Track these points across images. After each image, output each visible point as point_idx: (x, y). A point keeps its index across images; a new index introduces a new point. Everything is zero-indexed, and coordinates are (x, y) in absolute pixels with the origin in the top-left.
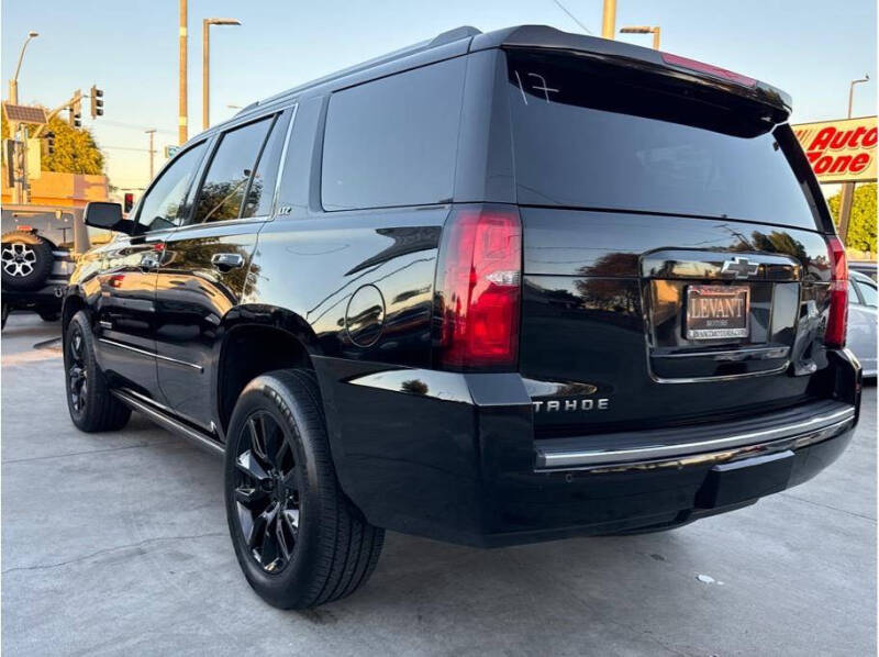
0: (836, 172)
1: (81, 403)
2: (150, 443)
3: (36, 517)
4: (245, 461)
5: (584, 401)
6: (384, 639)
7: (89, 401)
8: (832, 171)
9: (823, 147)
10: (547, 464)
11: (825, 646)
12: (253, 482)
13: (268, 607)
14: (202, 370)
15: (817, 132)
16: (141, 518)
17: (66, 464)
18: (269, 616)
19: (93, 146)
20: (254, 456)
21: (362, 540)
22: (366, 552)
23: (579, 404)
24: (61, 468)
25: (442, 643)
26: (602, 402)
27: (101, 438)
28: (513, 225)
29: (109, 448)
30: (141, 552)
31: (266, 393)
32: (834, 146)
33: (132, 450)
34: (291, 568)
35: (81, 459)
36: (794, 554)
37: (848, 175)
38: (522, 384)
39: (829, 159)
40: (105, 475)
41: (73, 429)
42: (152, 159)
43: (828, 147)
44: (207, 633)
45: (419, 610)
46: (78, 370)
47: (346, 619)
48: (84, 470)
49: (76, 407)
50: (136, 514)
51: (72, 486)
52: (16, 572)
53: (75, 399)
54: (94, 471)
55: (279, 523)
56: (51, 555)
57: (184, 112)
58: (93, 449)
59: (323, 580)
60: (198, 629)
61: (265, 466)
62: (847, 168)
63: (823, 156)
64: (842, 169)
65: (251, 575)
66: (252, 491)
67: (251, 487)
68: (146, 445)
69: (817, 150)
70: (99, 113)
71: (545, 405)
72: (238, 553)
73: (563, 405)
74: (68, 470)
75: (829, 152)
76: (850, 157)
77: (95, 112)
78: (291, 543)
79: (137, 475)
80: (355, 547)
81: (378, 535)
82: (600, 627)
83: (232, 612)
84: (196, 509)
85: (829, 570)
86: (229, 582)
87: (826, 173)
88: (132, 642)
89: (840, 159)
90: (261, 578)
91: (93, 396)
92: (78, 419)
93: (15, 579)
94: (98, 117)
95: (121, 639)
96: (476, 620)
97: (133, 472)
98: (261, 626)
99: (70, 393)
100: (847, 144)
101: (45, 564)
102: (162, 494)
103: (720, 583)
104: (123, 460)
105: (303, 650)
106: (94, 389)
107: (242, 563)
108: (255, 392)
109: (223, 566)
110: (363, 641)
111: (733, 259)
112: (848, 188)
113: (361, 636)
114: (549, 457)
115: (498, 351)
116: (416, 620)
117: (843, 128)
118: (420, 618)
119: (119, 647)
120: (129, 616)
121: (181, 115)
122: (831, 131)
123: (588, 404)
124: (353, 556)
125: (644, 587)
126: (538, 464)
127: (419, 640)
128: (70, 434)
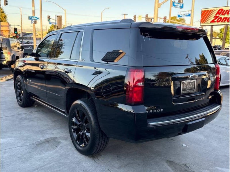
0: (223, 22)
1: (21, 100)
2: (41, 110)
3: (18, 132)
4: (74, 120)
5: (158, 110)
6: (110, 162)
7: (24, 100)
8: (222, 21)
9: (219, 15)
10: (150, 125)
11: (211, 161)
12: (76, 125)
13: (82, 155)
14: (61, 97)
15: (218, 10)
16: (44, 132)
17: (20, 117)
18: (82, 157)
19: (3, 12)
20: (76, 119)
21: (105, 140)
22: (105, 143)
23: (157, 111)
24: (19, 118)
25: (123, 163)
26: (162, 110)
27: (27, 109)
28: (142, 72)
29: (30, 112)
30: (48, 141)
31: (80, 105)
32: (223, 14)
33: (36, 112)
34: (88, 146)
35: (24, 115)
36: (205, 138)
37: (226, 23)
38: (144, 107)
39: (221, 18)
40: (32, 120)
41: (18, 106)
42: (21, 16)
43: (221, 14)
44: (69, 161)
45: (117, 154)
46: (19, 91)
47: (100, 157)
48: (26, 119)
49: (19, 101)
50: (43, 131)
51: (24, 124)
52: (18, 147)
53: (19, 98)
54: (28, 119)
55: (84, 135)
56: (25, 143)
57: (34, 6)
58: (26, 112)
59: (96, 149)
60: (66, 160)
61: (79, 121)
62: (226, 21)
63: (219, 17)
64: (225, 21)
65: (77, 147)
66: (76, 127)
67: (76, 126)
68: (39, 111)
69: (218, 15)
70: (7, 4)
71: (149, 112)
72: (73, 141)
73: (153, 111)
74: (21, 119)
75: (221, 16)
76: (227, 18)
77: (5, 5)
78: (88, 140)
79: (40, 120)
80: (103, 142)
81: (108, 138)
82: (160, 158)
83: (73, 156)
84: (58, 129)
85: (214, 142)
86: (70, 148)
87: (220, 22)
88: (51, 164)
89: (224, 18)
90: (80, 148)
91: (25, 98)
92: (21, 104)
93: (19, 149)
94: (6, 6)
95: (49, 163)
96: (130, 157)
97: (38, 119)
98: (81, 159)
99: (17, 97)
100: (226, 14)
101: (25, 145)
102: (48, 125)
103: (187, 146)
104: (35, 115)
105: (92, 165)
106: (25, 97)
107: (74, 144)
108: (77, 104)
109: (68, 144)
110: (105, 162)
111: (192, 75)
112: (226, 26)
113: (105, 161)
114: (150, 124)
115: (139, 100)
116: (116, 157)
117: (225, 9)
118: (117, 156)
119: (49, 165)
120: (49, 158)
121: (33, 7)
122: (222, 10)
123: (159, 111)
124: (103, 144)
125: (169, 147)
126: (148, 125)
127: (118, 162)
128: (18, 108)
